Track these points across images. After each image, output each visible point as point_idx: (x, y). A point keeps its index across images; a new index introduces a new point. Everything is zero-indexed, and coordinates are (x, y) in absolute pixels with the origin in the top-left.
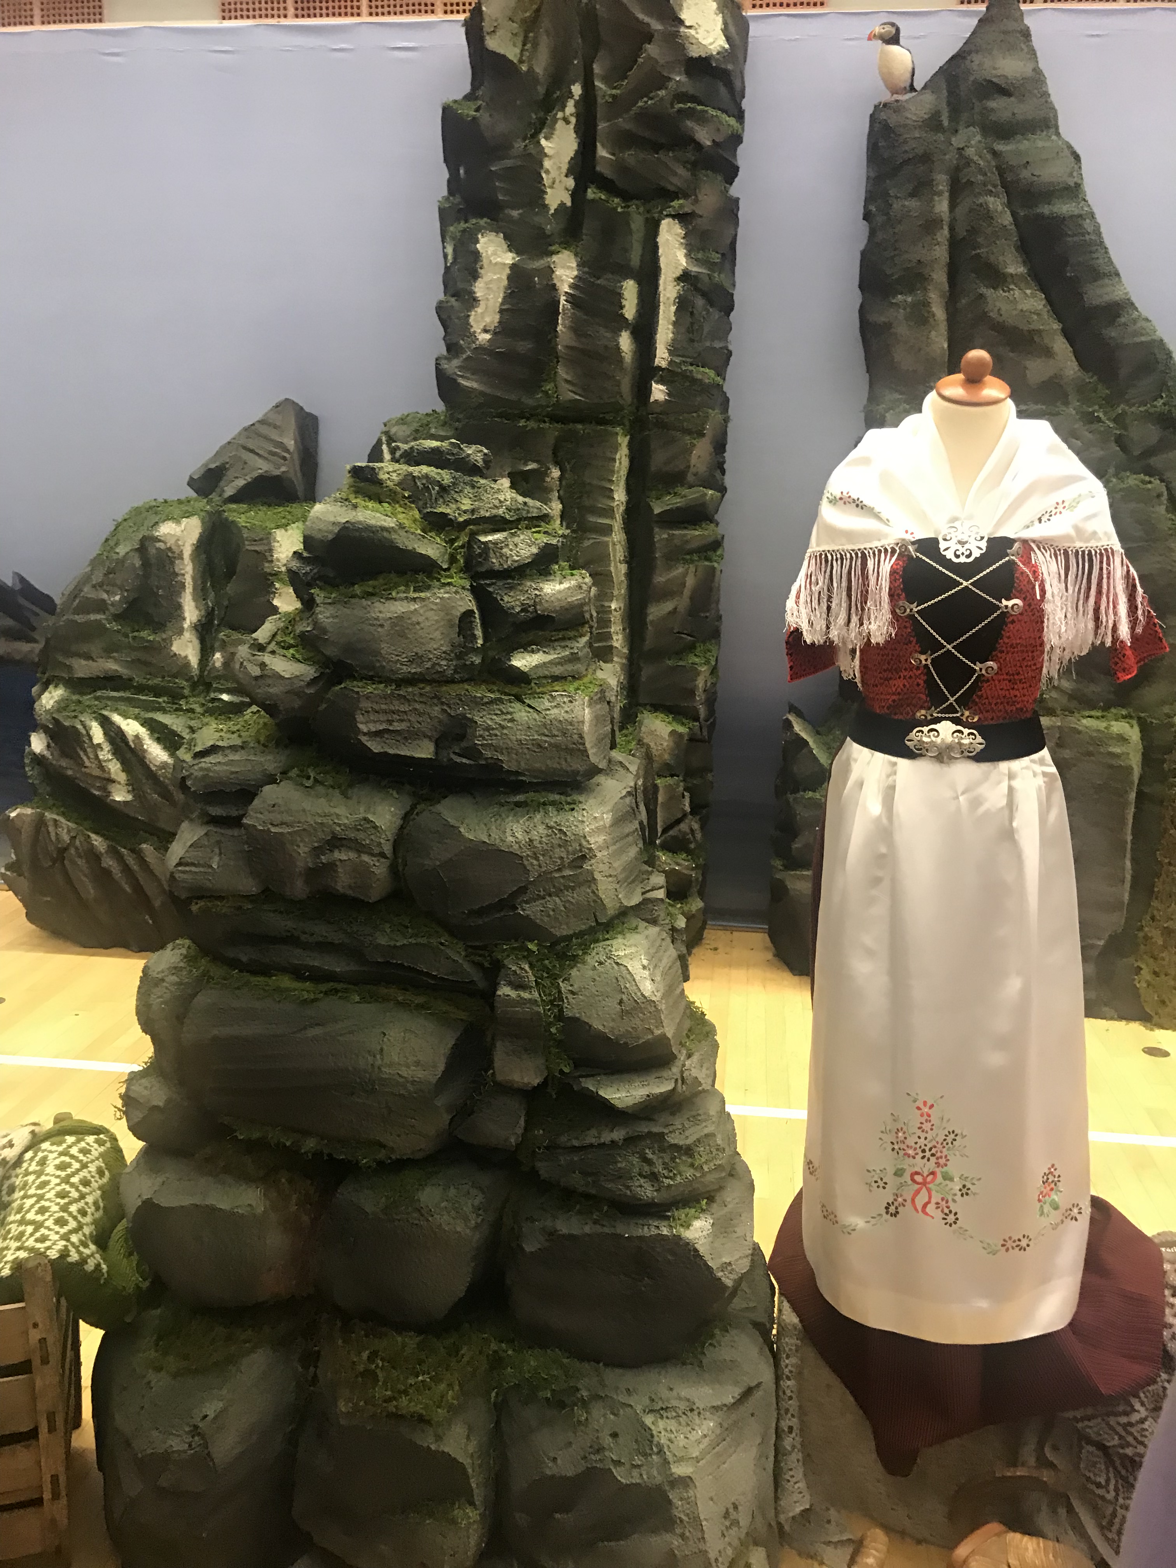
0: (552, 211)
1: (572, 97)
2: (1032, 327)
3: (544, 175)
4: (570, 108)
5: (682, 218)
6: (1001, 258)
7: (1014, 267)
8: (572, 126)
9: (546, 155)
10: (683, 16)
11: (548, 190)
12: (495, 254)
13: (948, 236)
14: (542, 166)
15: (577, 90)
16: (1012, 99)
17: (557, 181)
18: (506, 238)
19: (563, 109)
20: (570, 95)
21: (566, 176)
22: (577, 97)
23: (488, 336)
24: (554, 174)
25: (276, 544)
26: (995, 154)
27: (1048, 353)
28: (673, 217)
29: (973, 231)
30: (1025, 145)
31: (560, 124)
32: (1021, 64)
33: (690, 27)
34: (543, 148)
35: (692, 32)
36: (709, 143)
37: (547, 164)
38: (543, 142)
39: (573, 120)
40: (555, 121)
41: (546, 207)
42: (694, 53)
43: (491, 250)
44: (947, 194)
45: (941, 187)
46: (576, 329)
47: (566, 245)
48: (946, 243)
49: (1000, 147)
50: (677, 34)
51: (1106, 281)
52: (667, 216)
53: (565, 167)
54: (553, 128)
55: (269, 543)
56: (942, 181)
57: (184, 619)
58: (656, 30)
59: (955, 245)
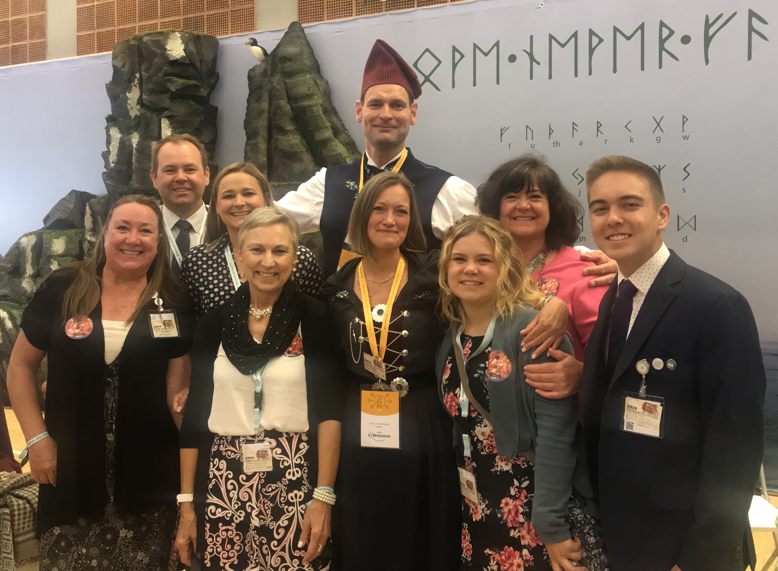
0: (133, 118)
1: (136, 78)
2: (294, 150)
3: (128, 106)
4: (136, 82)
5: (169, 118)
6: (285, 124)
7: (290, 127)
8: (138, 87)
9: (128, 99)
10: (167, 47)
11: (130, 111)
12: (115, 135)
13: (267, 116)
14: (127, 102)
15: (138, 75)
16: (292, 63)
17: (134, 107)
18: (119, 129)
19: (134, 82)
20: (136, 77)
21: (137, 105)
22: (138, 78)
23: (113, 165)
24: (132, 105)
25: (53, 245)
26: (285, 84)
27: (301, 160)
28: (165, 117)
29: (275, 114)
30: (296, 79)
31: (134, 88)
32: (295, 48)
33: (170, 50)
34: (127, 96)
35: (170, 52)
36: (174, 90)
37: (129, 101)
38: (127, 94)
39: (138, 85)
40: (132, 86)
41: (131, 117)
42: (171, 59)
43: (114, 133)
44: (268, 100)
45: (265, 98)
46: (138, 160)
47: (136, 130)
48: (267, 119)
49: (287, 81)
50: (165, 53)
51: (322, 131)
52: (163, 117)
53: (136, 102)
54: (131, 89)
55: (50, 244)
56: (265, 96)
57: (26, 273)
58: (158, 53)
59: (270, 120)
